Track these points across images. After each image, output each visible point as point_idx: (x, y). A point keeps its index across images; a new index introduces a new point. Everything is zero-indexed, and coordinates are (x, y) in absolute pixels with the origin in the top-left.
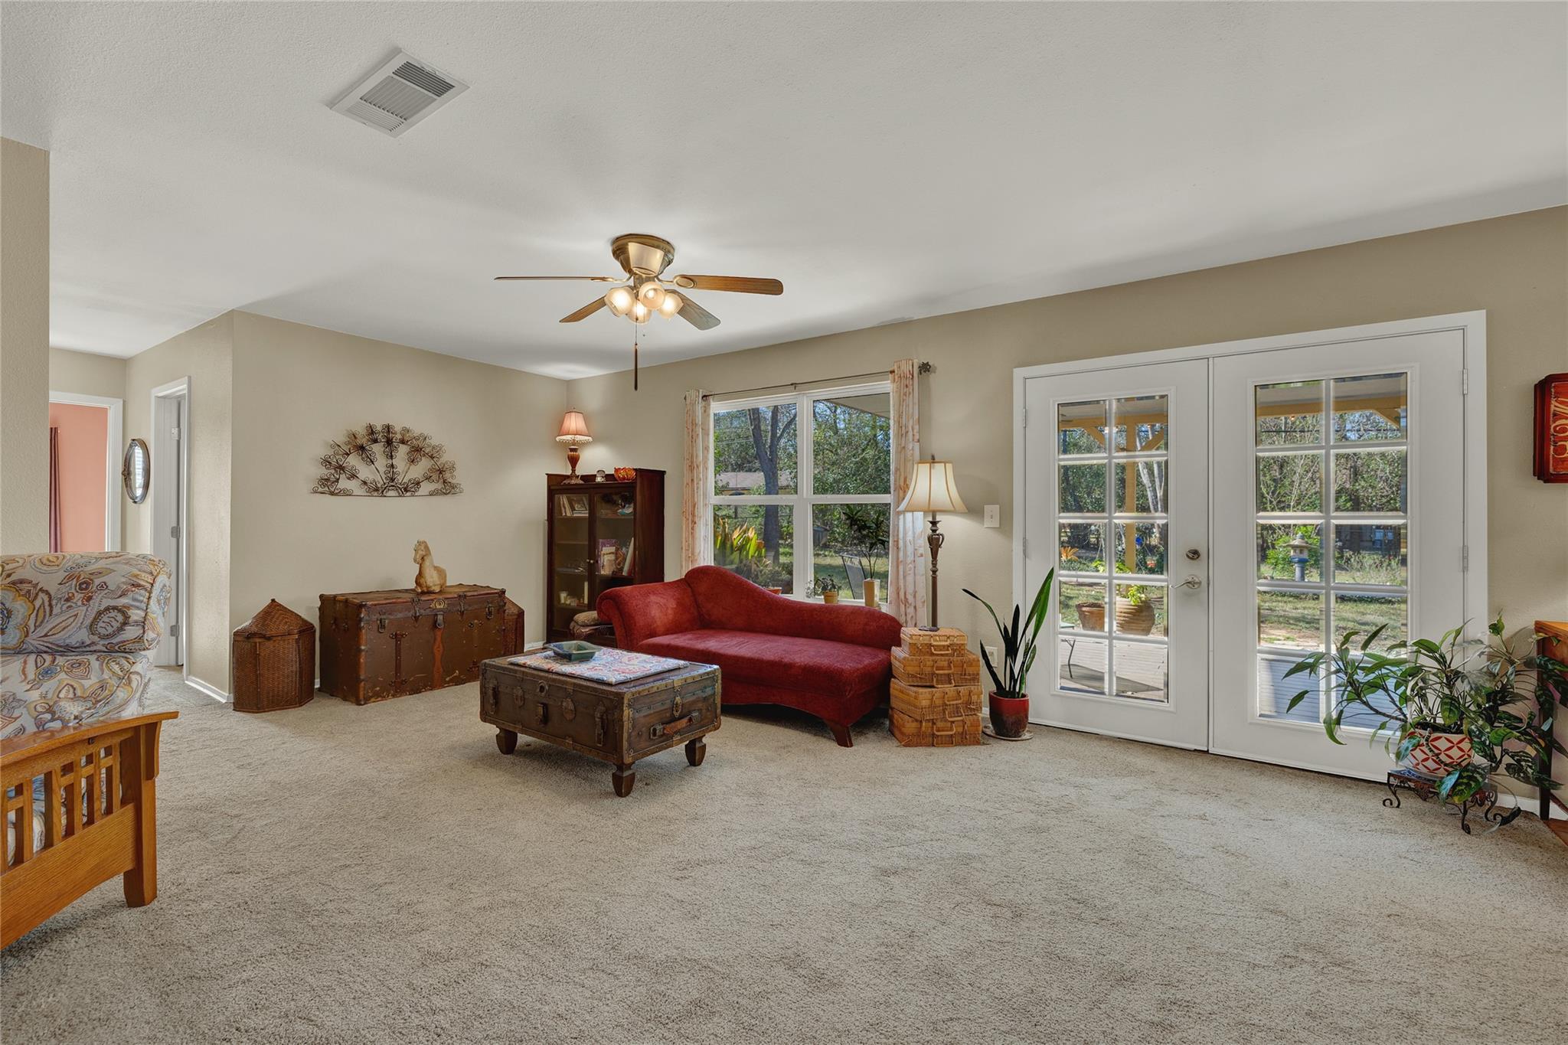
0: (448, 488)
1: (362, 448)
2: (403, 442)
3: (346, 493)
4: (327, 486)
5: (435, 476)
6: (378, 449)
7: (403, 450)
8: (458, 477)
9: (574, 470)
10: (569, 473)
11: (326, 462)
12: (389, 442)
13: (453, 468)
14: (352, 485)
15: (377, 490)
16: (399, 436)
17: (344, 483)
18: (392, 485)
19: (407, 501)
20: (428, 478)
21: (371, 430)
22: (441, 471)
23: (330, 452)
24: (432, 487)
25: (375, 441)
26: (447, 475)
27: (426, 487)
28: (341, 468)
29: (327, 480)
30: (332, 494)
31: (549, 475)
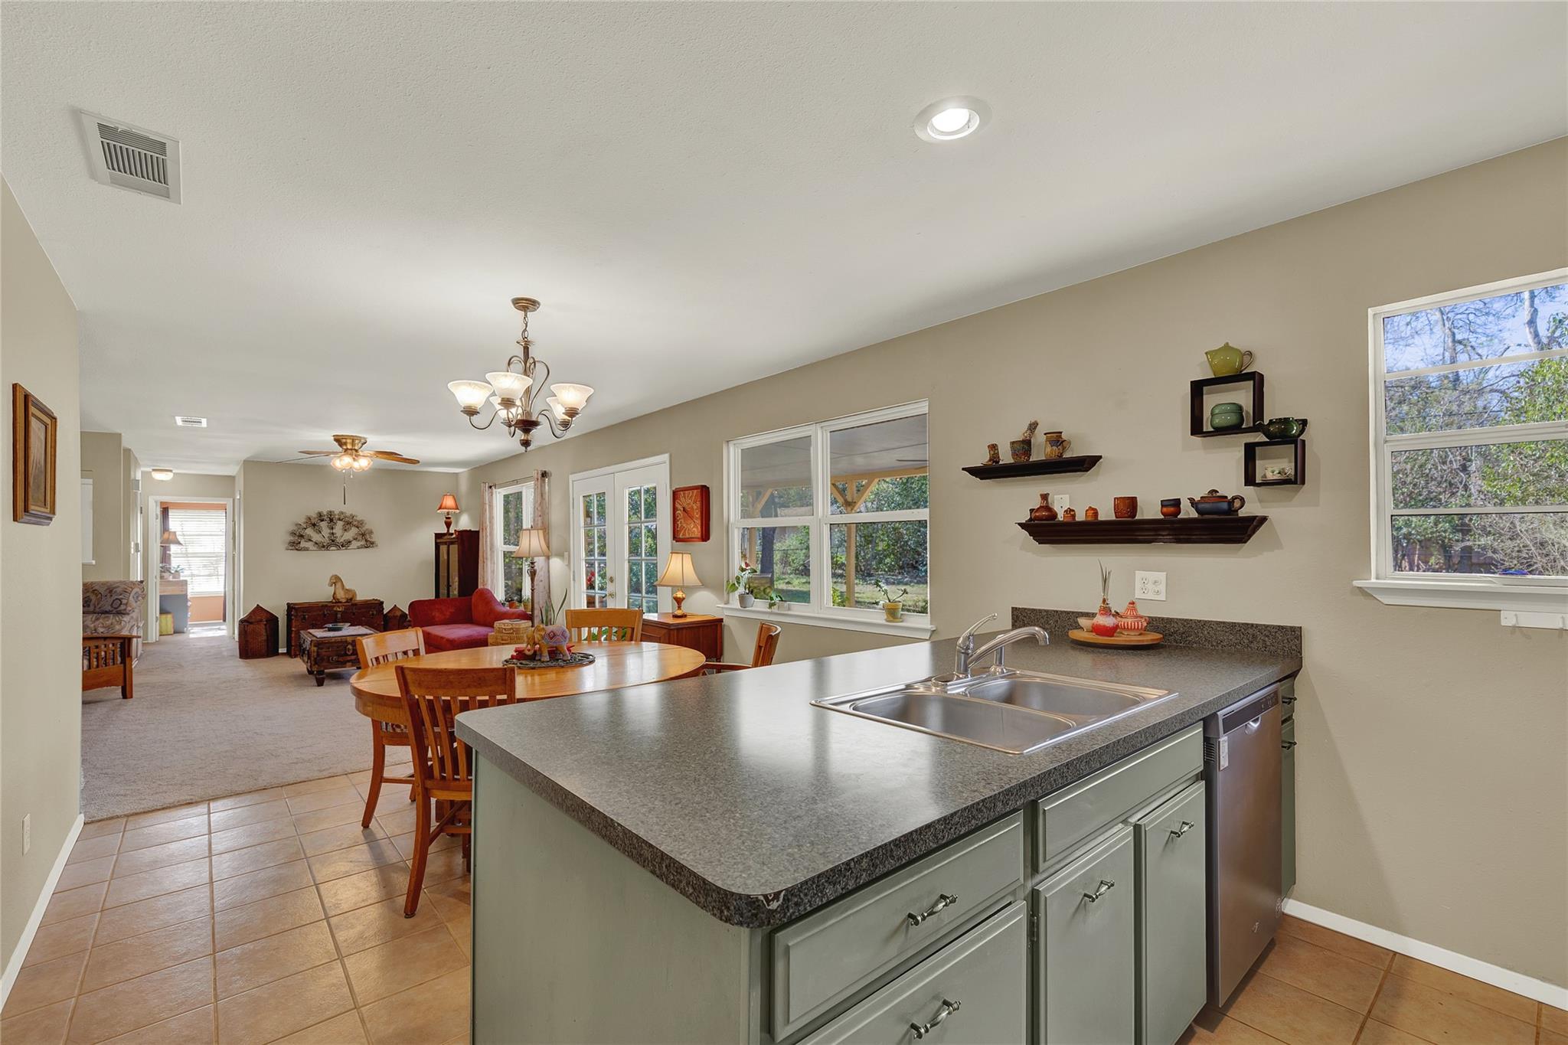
0: (369, 544)
1: (314, 525)
2: (339, 519)
3: (307, 549)
4: (294, 545)
5: (360, 538)
6: (324, 525)
7: (340, 524)
8: (375, 538)
9: (448, 531)
10: (446, 532)
11: (293, 534)
12: (331, 520)
13: (371, 532)
14: (309, 545)
15: (324, 547)
16: (337, 517)
17: (303, 544)
18: (333, 543)
19: (343, 552)
20: (355, 539)
21: (320, 515)
22: (363, 535)
23: (295, 528)
24: (359, 544)
25: (322, 520)
26: (368, 537)
27: (355, 544)
28: (301, 536)
29: (294, 543)
30: (297, 549)
31: (436, 534)
